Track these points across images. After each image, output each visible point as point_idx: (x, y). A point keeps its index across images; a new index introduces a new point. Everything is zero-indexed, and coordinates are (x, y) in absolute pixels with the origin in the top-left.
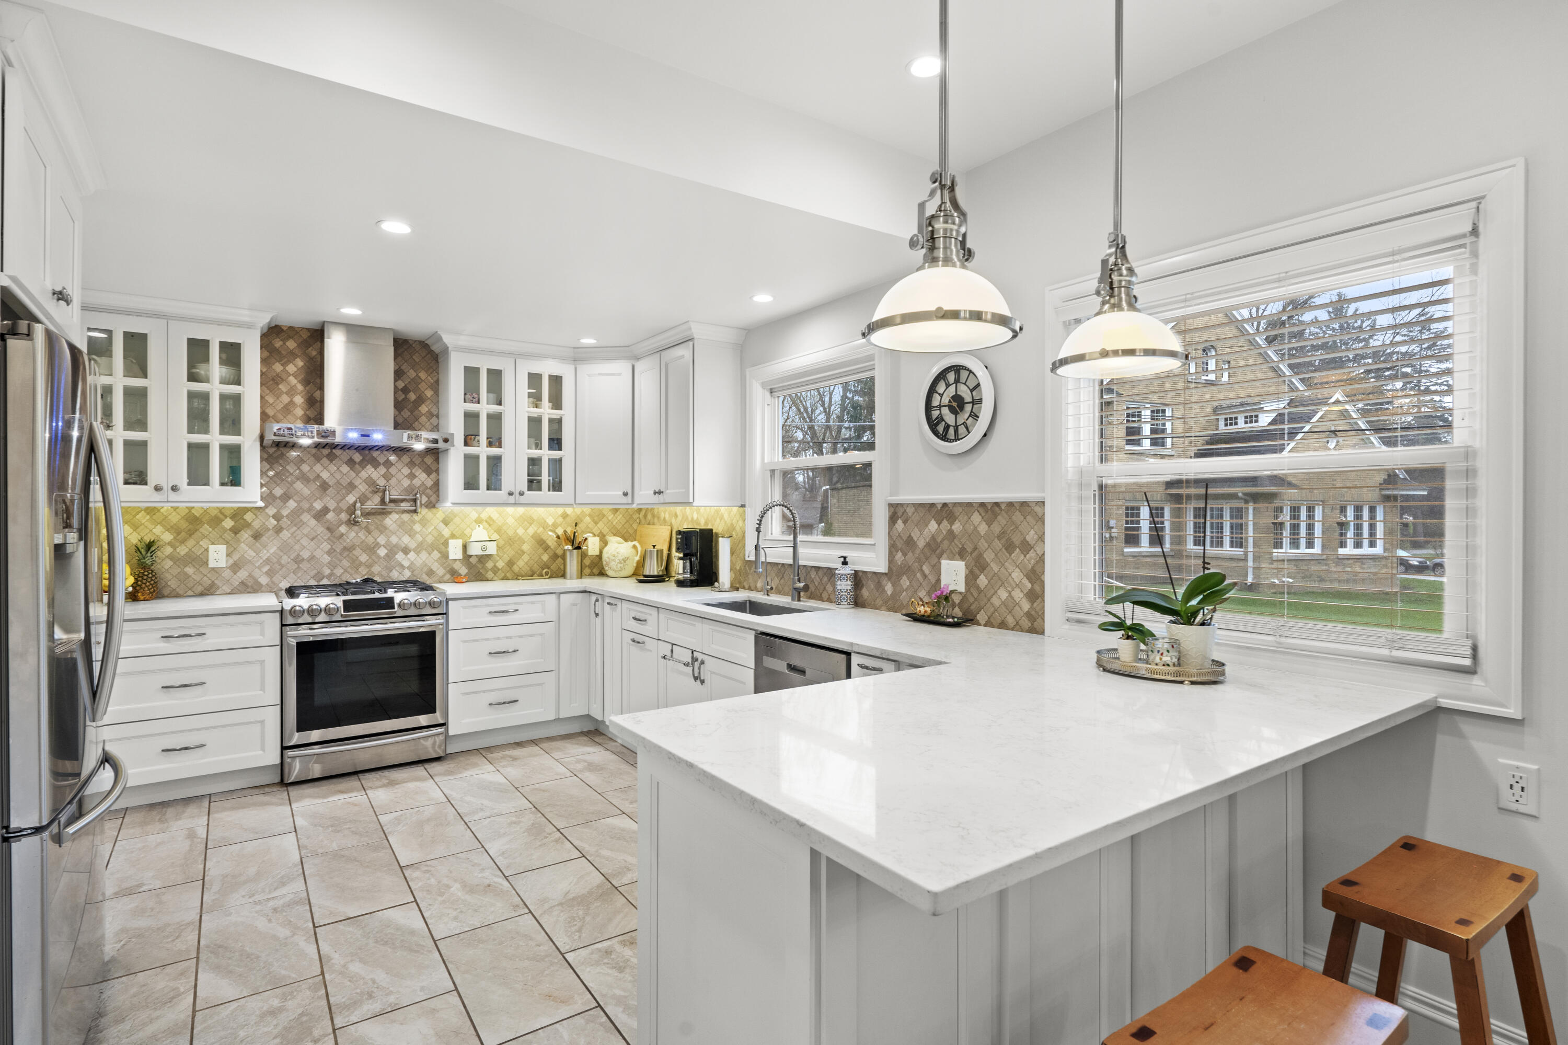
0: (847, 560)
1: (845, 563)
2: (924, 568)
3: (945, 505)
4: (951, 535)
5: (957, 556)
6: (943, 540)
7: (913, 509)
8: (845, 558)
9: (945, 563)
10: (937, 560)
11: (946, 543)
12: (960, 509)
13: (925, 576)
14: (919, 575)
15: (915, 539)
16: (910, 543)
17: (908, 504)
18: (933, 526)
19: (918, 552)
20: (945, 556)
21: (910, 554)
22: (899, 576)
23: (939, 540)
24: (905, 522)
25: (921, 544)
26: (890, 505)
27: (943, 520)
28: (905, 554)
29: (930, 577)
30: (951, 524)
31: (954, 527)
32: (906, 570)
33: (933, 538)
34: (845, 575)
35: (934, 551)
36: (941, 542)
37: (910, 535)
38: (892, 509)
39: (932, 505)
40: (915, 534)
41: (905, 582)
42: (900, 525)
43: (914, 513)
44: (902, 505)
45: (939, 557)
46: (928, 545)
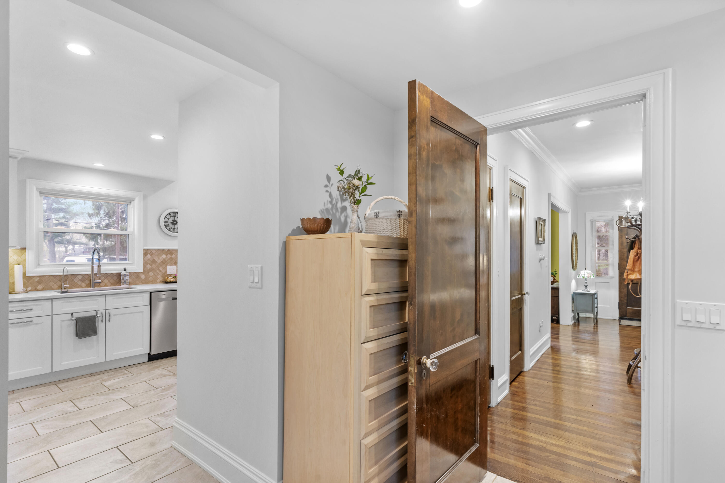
0: (126, 269)
1: (125, 270)
2: (160, 269)
3: (169, 250)
4: (171, 259)
5: (174, 264)
6: (168, 260)
7: (155, 251)
8: (125, 268)
9: (169, 267)
10: (165, 266)
11: (169, 261)
12: (175, 251)
13: (160, 271)
14: (158, 271)
15: (156, 260)
16: (154, 261)
17: (153, 250)
18: (164, 256)
19: (157, 264)
20: (169, 264)
21: (154, 265)
22: (148, 273)
23: (166, 260)
24: (151, 255)
25: (159, 261)
26: (144, 250)
27: (168, 254)
28: (151, 265)
29: (162, 271)
30: (171, 255)
31: (172, 256)
32: (152, 270)
33: (164, 259)
34: (126, 274)
35: (164, 263)
36: (167, 261)
37: (154, 259)
38: (145, 251)
39: (163, 250)
40: (156, 259)
41: (151, 274)
42: (149, 256)
43: (155, 252)
44: (150, 250)
45: (166, 265)
46: (162, 262)
